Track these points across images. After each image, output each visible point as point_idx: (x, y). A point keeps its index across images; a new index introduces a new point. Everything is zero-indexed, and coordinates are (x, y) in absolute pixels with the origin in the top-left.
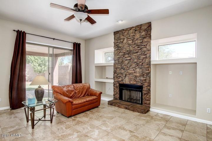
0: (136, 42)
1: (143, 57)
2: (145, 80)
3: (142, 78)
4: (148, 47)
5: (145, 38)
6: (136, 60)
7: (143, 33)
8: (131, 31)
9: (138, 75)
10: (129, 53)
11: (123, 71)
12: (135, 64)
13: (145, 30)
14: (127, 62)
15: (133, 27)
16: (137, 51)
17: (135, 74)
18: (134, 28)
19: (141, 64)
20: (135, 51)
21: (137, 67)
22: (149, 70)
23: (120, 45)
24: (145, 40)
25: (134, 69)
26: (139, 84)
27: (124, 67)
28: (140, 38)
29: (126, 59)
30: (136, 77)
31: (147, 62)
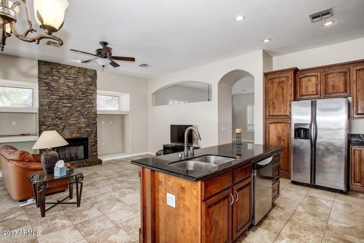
0: (80, 87)
1: (89, 106)
2: (92, 131)
3: (88, 129)
4: (94, 96)
5: (91, 85)
6: (79, 109)
7: (89, 79)
8: (73, 71)
9: (83, 125)
10: (70, 97)
11: (59, 122)
12: (79, 113)
13: (91, 77)
14: (65, 109)
15: (75, 67)
16: (80, 98)
17: (79, 125)
18: (76, 69)
19: (86, 113)
20: (78, 97)
21: (81, 117)
22: (95, 120)
23: (53, 84)
24: (92, 87)
25: (77, 118)
26: (85, 136)
27: (62, 116)
28: (85, 84)
29: (64, 105)
30: (80, 128)
31: (93, 111)
